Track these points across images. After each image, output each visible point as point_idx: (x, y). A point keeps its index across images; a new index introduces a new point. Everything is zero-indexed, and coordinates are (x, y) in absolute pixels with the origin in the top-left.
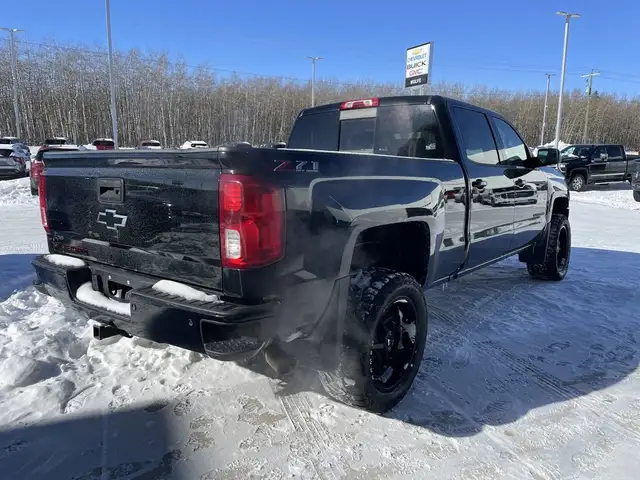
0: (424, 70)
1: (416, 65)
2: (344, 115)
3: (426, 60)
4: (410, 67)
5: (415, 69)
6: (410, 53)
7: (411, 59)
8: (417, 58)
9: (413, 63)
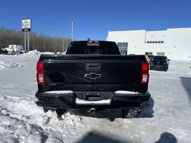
0: (29, 27)
1: (26, 25)
2: (88, 45)
3: (29, 24)
4: (24, 25)
5: (26, 26)
6: (23, 21)
7: (24, 23)
8: (26, 23)
9: (25, 24)
